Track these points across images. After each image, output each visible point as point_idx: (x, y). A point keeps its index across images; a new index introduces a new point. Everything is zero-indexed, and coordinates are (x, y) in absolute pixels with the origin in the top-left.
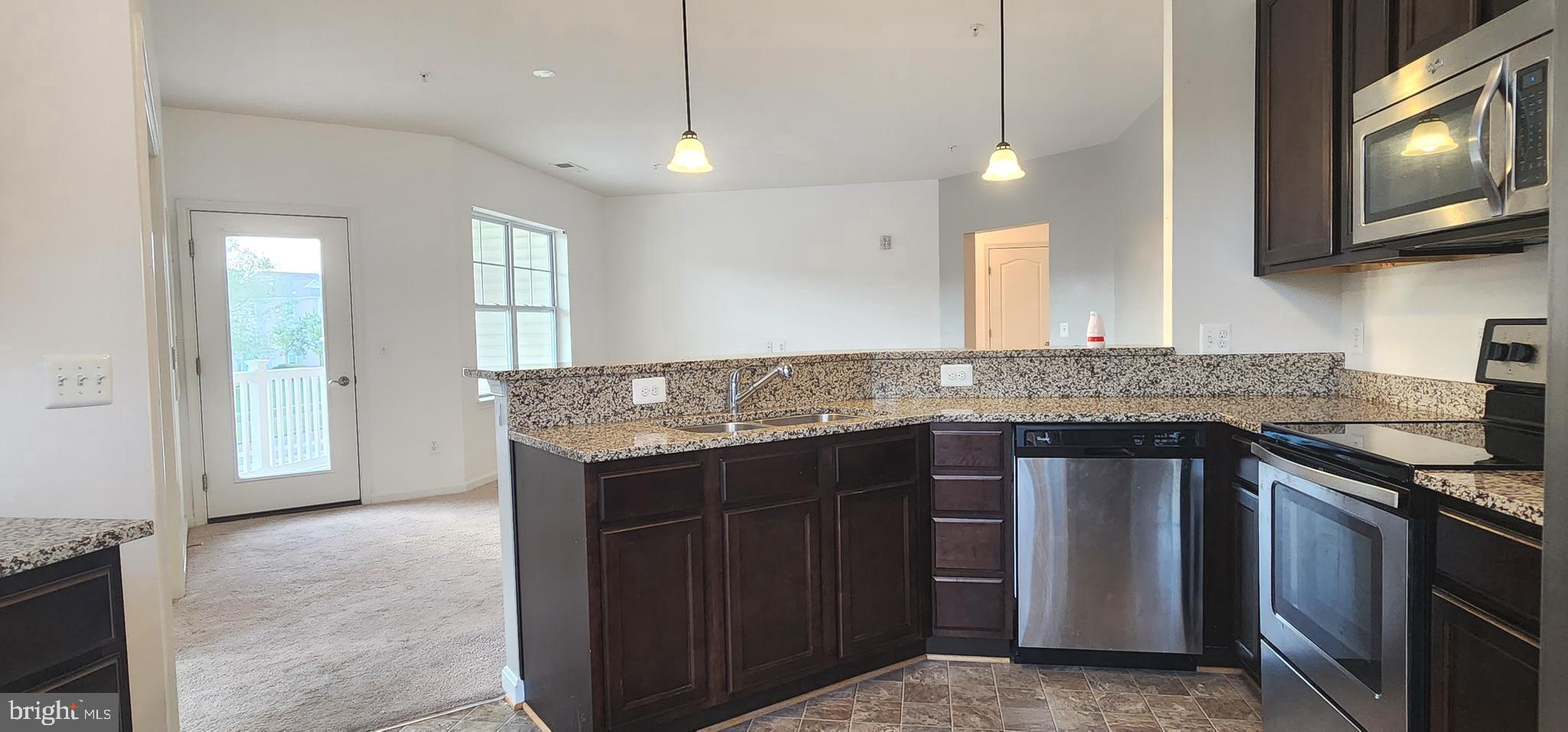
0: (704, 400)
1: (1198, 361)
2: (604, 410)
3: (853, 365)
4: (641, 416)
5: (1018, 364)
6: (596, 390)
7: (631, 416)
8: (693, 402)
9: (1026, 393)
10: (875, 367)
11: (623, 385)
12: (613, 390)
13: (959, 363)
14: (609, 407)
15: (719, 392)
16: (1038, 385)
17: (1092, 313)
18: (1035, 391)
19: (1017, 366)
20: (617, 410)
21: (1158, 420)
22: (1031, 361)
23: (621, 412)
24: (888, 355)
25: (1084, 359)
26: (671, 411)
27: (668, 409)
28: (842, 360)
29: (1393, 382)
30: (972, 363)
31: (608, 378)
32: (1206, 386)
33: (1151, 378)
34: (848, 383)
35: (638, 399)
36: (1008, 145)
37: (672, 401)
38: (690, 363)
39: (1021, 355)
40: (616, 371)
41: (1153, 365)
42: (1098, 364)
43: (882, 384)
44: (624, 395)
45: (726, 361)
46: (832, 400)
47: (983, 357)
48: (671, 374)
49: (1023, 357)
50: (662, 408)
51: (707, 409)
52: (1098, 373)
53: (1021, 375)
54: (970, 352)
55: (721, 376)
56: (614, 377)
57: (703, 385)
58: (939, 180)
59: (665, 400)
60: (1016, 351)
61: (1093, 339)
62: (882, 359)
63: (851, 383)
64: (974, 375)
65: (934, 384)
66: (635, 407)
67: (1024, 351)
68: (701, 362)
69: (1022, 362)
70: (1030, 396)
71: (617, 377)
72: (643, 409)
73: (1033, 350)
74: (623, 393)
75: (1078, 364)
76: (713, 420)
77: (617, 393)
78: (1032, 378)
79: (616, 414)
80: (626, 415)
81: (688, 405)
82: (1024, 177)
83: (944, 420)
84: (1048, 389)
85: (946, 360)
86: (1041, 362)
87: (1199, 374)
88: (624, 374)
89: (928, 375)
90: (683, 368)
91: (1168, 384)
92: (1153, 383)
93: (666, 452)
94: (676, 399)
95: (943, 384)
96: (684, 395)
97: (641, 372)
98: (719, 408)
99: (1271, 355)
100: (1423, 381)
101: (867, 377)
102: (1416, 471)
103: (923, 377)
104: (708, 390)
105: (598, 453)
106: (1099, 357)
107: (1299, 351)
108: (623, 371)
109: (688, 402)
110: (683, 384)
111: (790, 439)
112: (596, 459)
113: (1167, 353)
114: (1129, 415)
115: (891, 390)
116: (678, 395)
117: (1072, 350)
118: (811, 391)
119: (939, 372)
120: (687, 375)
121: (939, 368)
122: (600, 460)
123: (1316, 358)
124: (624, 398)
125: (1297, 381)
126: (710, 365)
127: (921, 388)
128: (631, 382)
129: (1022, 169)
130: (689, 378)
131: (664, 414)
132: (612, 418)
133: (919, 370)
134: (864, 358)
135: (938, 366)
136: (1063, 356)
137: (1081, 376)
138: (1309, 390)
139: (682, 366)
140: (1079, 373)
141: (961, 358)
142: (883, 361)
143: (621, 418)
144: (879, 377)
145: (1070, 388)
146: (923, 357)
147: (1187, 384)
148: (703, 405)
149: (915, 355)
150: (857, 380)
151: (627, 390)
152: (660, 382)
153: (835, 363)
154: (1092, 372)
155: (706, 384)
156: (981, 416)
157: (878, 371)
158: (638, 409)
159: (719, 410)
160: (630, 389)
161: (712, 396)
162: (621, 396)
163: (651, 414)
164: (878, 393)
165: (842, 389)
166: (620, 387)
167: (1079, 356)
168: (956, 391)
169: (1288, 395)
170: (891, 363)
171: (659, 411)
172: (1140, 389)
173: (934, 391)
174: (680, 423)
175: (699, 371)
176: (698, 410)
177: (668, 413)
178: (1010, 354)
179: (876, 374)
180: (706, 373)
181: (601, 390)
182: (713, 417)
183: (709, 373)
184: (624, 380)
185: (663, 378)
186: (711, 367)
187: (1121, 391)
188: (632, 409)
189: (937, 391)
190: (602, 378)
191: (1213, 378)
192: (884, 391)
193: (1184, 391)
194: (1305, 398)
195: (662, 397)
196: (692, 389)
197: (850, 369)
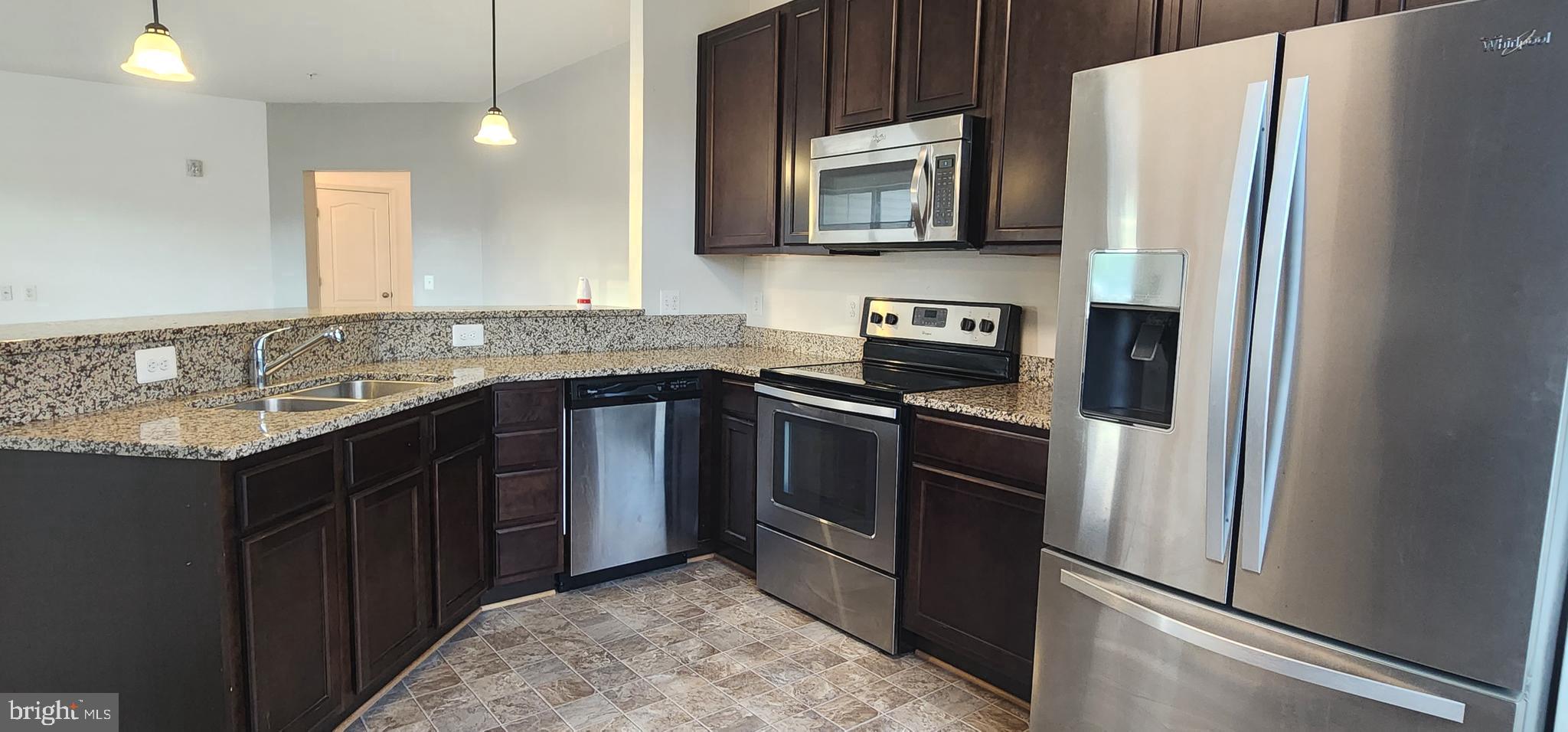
0: (220, 372)
1: (661, 321)
2: (100, 394)
3: (363, 327)
4: (147, 398)
5: (525, 324)
6: (88, 368)
7: (135, 399)
8: (207, 376)
9: (532, 350)
10: (382, 328)
11: (124, 358)
12: (110, 366)
13: (470, 323)
14: (106, 389)
15: (235, 363)
16: (542, 343)
17: (581, 278)
18: (539, 348)
19: (524, 326)
20: (117, 393)
21: (673, 370)
22: (536, 321)
23: (122, 395)
24: (398, 316)
25: (579, 319)
26: (183, 389)
27: (179, 387)
28: (354, 321)
29: (790, 336)
30: (483, 323)
31: (103, 350)
32: (665, 340)
33: (628, 335)
34: (359, 345)
35: (143, 376)
36: (499, 111)
37: (184, 377)
38: (205, 327)
39: (528, 315)
40: (116, 340)
41: (630, 324)
42: (590, 323)
43: (391, 345)
44: (125, 372)
45: (244, 324)
46: (345, 365)
47: (493, 317)
48: (181, 343)
49: (529, 318)
50: (172, 385)
51: (223, 383)
52: (590, 331)
53: (527, 334)
54: (482, 313)
55: (237, 343)
56: (112, 349)
57: (218, 355)
58: (267, 104)
59: (176, 376)
60: (524, 312)
61: (582, 301)
62: (391, 319)
63: (362, 346)
64: (485, 334)
65: (446, 344)
66: (140, 387)
67: (531, 311)
68: (216, 326)
69: (528, 322)
70: (535, 354)
71: (115, 349)
72: (149, 389)
73: (538, 311)
74: (124, 370)
75: (574, 323)
76: (245, 396)
77: (116, 370)
78: (536, 337)
79: (116, 398)
80: (128, 398)
81: (202, 380)
82: (516, 144)
83: (509, 381)
84: (550, 347)
85: (458, 321)
86: (545, 322)
87: (661, 331)
88: (125, 344)
89: (439, 335)
90: (197, 334)
91: (639, 339)
92: (629, 339)
93: (306, 438)
94: (187, 373)
95: (454, 345)
96: (197, 368)
97: (145, 341)
98: (236, 381)
99: (705, 316)
100: (813, 336)
101: (375, 338)
102: (905, 395)
103: (434, 337)
104: (224, 361)
105: (242, 447)
106: (591, 317)
107: (721, 313)
108: (124, 341)
109: (202, 376)
110: (196, 354)
111: (404, 411)
112: (241, 454)
113: (640, 314)
114: (654, 367)
115: (401, 352)
116: (190, 369)
117: (570, 311)
118: (326, 356)
119: (451, 332)
120: (200, 343)
121: (451, 329)
122: (245, 455)
123: (730, 318)
124: (125, 376)
125: (720, 335)
126: (227, 329)
127: (432, 349)
128: (134, 354)
129: (514, 137)
130: (202, 346)
131: (175, 393)
132: (111, 404)
133: (431, 330)
134: (372, 318)
135: (449, 327)
136: (563, 317)
137: (576, 334)
138: (727, 343)
139: (196, 331)
140: (575, 331)
141: (473, 319)
142: (391, 322)
143: (123, 402)
144: (387, 338)
145: (568, 344)
146: (436, 317)
147: (653, 339)
148: (218, 379)
149: (426, 315)
150: (366, 343)
151: (129, 365)
152: (169, 353)
153: (347, 325)
154: (586, 330)
155: (221, 353)
156: (541, 375)
157: (385, 331)
158: (144, 389)
159: (237, 384)
160: (132, 364)
161: (229, 367)
162: (121, 373)
163: (159, 394)
164: (386, 355)
165: (354, 353)
166: (120, 361)
167: (576, 317)
168: (468, 351)
169: (715, 346)
170: (400, 324)
171: (169, 390)
172: (620, 344)
173: (446, 351)
174: (210, 403)
175: (214, 338)
176: (213, 385)
177: (180, 391)
178: (519, 315)
179: (383, 336)
180: (221, 339)
181: (95, 367)
182: (246, 394)
183: (225, 339)
184: (125, 352)
185: (173, 347)
186: (228, 332)
187: (607, 346)
188: (136, 390)
189: (448, 351)
190: (97, 350)
191: (670, 334)
192: (393, 353)
193: (651, 345)
194: (724, 348)
195: (172, 372)
196: (206, 359)
197: (361, 330)
